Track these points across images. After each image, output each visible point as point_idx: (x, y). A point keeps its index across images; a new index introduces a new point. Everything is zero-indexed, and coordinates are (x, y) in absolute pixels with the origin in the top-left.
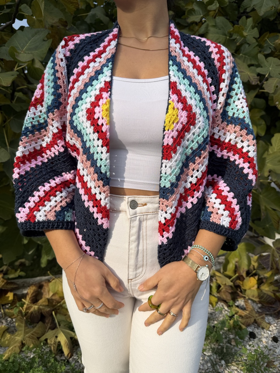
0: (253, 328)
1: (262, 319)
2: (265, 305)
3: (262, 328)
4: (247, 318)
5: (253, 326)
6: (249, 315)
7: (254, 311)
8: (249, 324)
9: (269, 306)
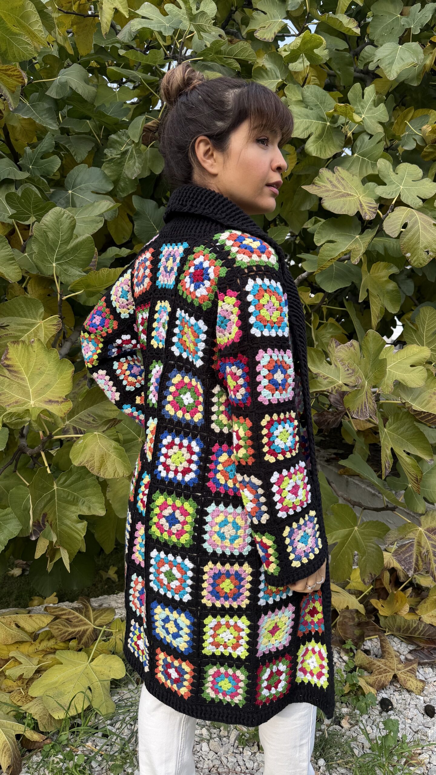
0: (392, 691)
1: (409, 674)
2: (422, 645)
3: (409, 691)
4: (380, 673)
5: (392, 688)
6: (385, 668)
7: (395, 659)
8: (383, 684)
9: (430, 647)
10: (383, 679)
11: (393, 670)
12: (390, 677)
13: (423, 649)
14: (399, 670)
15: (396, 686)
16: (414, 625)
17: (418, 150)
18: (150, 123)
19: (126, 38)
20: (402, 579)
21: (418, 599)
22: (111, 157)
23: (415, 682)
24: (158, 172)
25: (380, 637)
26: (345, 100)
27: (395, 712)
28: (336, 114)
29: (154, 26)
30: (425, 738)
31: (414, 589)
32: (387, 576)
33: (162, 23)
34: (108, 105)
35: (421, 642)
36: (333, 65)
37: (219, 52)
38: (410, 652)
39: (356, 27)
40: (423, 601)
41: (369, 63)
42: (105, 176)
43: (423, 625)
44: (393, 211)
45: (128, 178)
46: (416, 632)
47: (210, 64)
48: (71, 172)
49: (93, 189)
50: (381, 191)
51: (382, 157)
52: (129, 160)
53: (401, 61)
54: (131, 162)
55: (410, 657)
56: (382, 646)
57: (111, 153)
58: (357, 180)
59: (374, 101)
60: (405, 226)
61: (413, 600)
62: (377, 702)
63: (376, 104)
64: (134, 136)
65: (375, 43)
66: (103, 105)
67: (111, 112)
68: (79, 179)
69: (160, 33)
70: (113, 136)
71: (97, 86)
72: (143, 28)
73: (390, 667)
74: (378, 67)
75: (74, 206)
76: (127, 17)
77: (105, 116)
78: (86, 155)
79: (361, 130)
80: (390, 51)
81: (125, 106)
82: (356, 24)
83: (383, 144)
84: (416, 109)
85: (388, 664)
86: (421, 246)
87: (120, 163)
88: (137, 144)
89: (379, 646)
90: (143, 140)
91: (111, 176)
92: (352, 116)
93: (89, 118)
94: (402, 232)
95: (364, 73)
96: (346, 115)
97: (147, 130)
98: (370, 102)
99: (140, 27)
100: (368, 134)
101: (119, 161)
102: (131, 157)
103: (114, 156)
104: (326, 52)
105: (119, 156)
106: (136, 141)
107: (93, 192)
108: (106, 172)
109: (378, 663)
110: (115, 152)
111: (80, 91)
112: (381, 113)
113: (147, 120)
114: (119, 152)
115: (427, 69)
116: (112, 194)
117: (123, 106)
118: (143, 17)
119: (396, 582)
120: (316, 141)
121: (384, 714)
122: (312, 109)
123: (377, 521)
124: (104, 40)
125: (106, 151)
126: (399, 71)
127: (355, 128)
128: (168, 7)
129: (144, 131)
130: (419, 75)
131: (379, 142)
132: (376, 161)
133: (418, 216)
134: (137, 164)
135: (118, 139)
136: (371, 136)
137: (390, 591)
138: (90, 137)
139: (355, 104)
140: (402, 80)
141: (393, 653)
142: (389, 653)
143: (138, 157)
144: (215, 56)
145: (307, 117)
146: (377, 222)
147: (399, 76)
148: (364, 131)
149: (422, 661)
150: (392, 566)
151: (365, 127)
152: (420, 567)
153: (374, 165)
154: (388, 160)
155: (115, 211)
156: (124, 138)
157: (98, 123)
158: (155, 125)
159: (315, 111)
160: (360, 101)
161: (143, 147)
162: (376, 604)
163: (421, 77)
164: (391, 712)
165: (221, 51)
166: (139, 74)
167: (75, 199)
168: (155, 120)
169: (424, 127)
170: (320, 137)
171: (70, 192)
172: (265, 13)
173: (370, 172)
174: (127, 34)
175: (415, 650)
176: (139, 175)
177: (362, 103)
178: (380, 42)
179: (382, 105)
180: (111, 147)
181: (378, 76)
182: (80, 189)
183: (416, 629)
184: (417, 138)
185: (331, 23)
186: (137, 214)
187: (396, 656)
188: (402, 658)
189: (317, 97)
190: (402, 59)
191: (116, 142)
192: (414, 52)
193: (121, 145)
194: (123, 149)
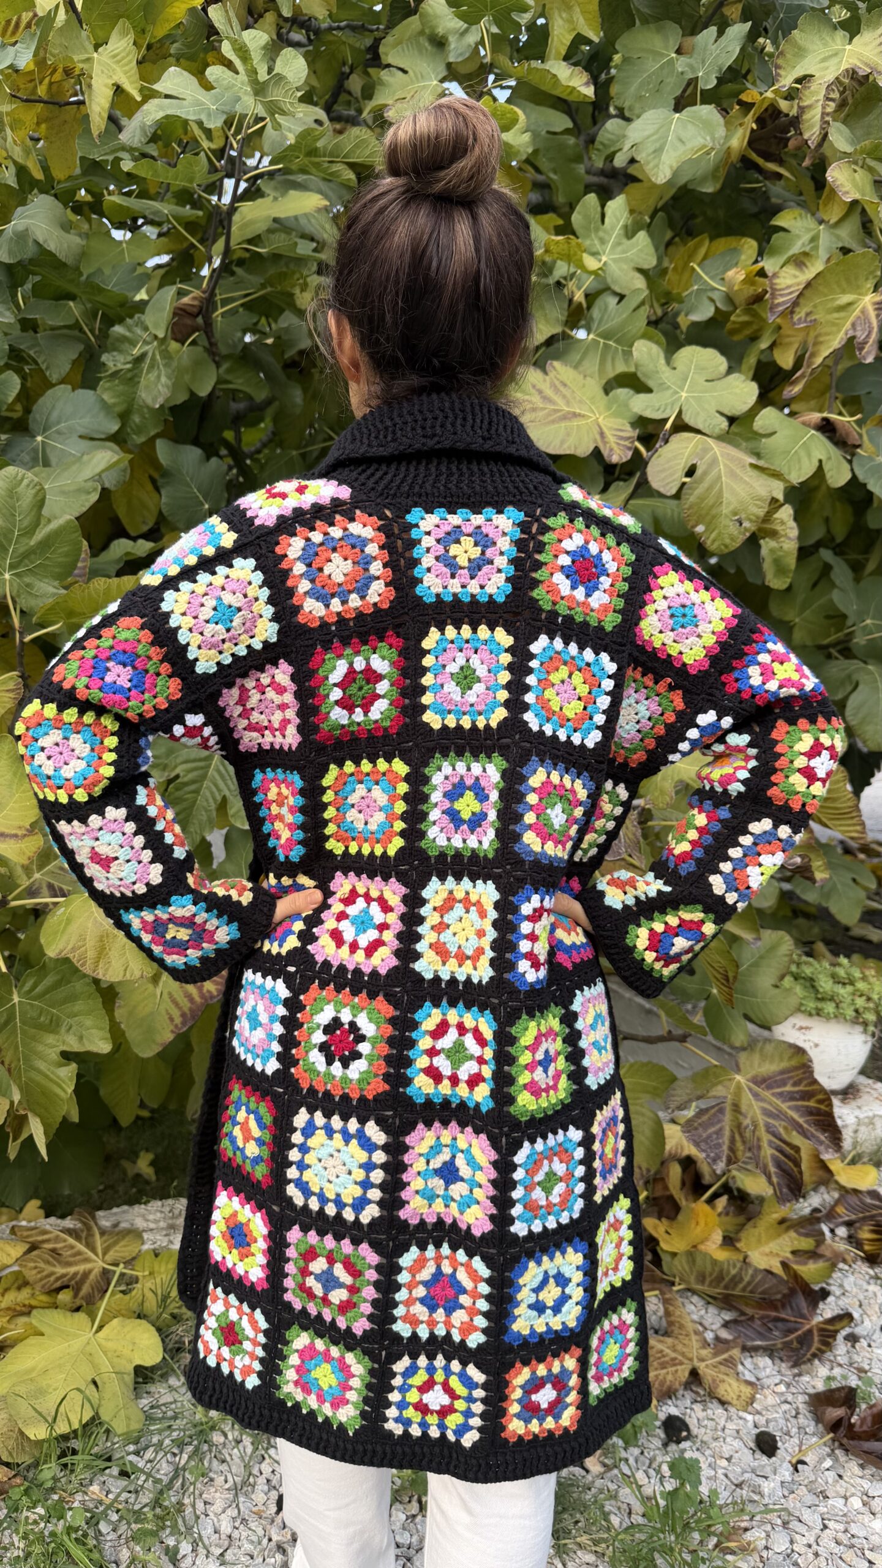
0: (688, 1403)
1: (722, 1368)
2: (749, 1311)
3: (723, 1403)
4: (663, 1366)
5: (689, 1395)
6: (673, 1355)
7: (694, 1338)
8: (669, 1388)
9: (768, 1316)
10: (670, 1377)
11: (691, 1360)
12: (684, 1373)
13: (752, 1318)
14: (702, 1360)
15: (697, 1393)
16: (733, 1272)
17: (718, 320)
18: (186, 300)
19: (136, 139)
20: (707, 1179)
21: (741, 1219)
22: (114, 369)
23: (735, 1384)
24: (204, 391)
25: (662, 1293)
26: (566, 229)
27: (694, 1443)
28: (548, 259)
29: (185, 111)
30: (756, 1498)
31: (732, 1198)
32: (675, 1172)
33: (203, 104)
34: (107, 271)
35: (747, 1305)
36: (543, 163)
37: (313, 152)
38: (726, 1325)
39: (587, 84)
40: (751, 1223)
41: (614, 153)
42: (105, 406)
43: (750, 1272)
44: (667, 441)
45: (148, 407)
46: (736, 1285)
47: (300, 178)
48: (41, 401)
49: (82, 431)
50: (642, 405)
51: (645, 336)
52: (148, 372)
53: (679, 144)
54: (152, 376)
55: (725, 1334)
56: (667, 1313)
57: (114, 361)
58: (594, 386)
59: (626, 227)
60: (691, 472)
61: (731, 1221)
62: (658, 1423)
63: (630, 233)
64: (156, 326)
65: (627, 114)
66: (99, 271)
67: (113, 283)
68: (55, 415)
69: (200, 124)
70: (118, 329)
71: (86, 236)
72: (167, 117)
73: (683, 1354)
74: (633, 161)
75: (46, 464)
76: (139, 99)
77: (100, 290)
78: (67, 367)
79: (601, 287)
80: (656, 126)
81: (140, 270)
82: (585, 77)
83: (645, 311)
84: (712, 239)
85: (680, 1347)
86: (725, 510)
87: (131, 379)
88: (163, 341)
89: (661, 1312)
90: (173, 331)
91: (115, 405)
92: (581, 260)
93: (72, 297)
94: (684, 484)
95: (606, 176)
96: (568, 258)
97: (180, 312)
98: (618, 230)
99: (161, 115)
100: (615, 294)
101: (129, 375)
102: (152, 366)
103: (120, 366)
104: (527, 137)
105: (129, 366)
106: (161, 335)
107: (81, 437)
108: (105, 397)
109: (660, 1346)
110: (121, 358)
111: (52, 246)
112: (641, 250)
113: (181, 293)
114: (129, 358)
115: (734, 157)
116: (118, 439)
117: (135, 270)
118: (167, 96)
119: (696, 1185)
121: (673, 1447)
123: (649, 1063)
124: (95, 145)
125: (104, 358)
126: (675, 165)
127: (588, 282)
128: (214, 72)
129: (175, 314)
130: (716, 169)
131: (638, 307)
132: (631, 346)
133: (718, 449)
134: (163, 379)
135: (128, 334)
136: (622, 297)
137: (683, 1203)
138: (76, 333)
139: (588, 236)
140: (681, 181)
141: (690, 1326)
142: (681, 1327)
143: (165, 365)
144: (306, 161)
146: (636, 466)
147: (676, 174)
148: (607, 289)
149: (749, 1344)
150: (686, 1153)
151: (609, 280)
152: (740, 1154)
153: (628, 354)
154: (657, 343)
155: (124, 471)
156: (139, 331)
157: (89, 306)
158: (196, 303)
160: (597, 230)
161: (174, 345)
162: (655, 1227)
163: (722, 174)
164: (685, 1445)
165: (316, 149)
166: (165, 208)
167: (48, 451)
168: (197, 293)
169: (730, 274)
171: (39, 439)
172: (405, 72)
173: (621, 368)
174: (138, 132)
175: (735, 1321)
176: (167, 400)
177: (601, 234)
178: (637, 111)
179: (642, 236)
180: (115, 349)
181: (635, 179)
182: (58, 432)
183: (736, 1280)
184: (716, 296)
185: (534, 79)
186: (165, 473)
187: (696, 1333)
188: (709, 1336)
190: (681, 140)
191: (123, 339)
192: (706, 125)
193: (134, 344)
194: (136, 351)
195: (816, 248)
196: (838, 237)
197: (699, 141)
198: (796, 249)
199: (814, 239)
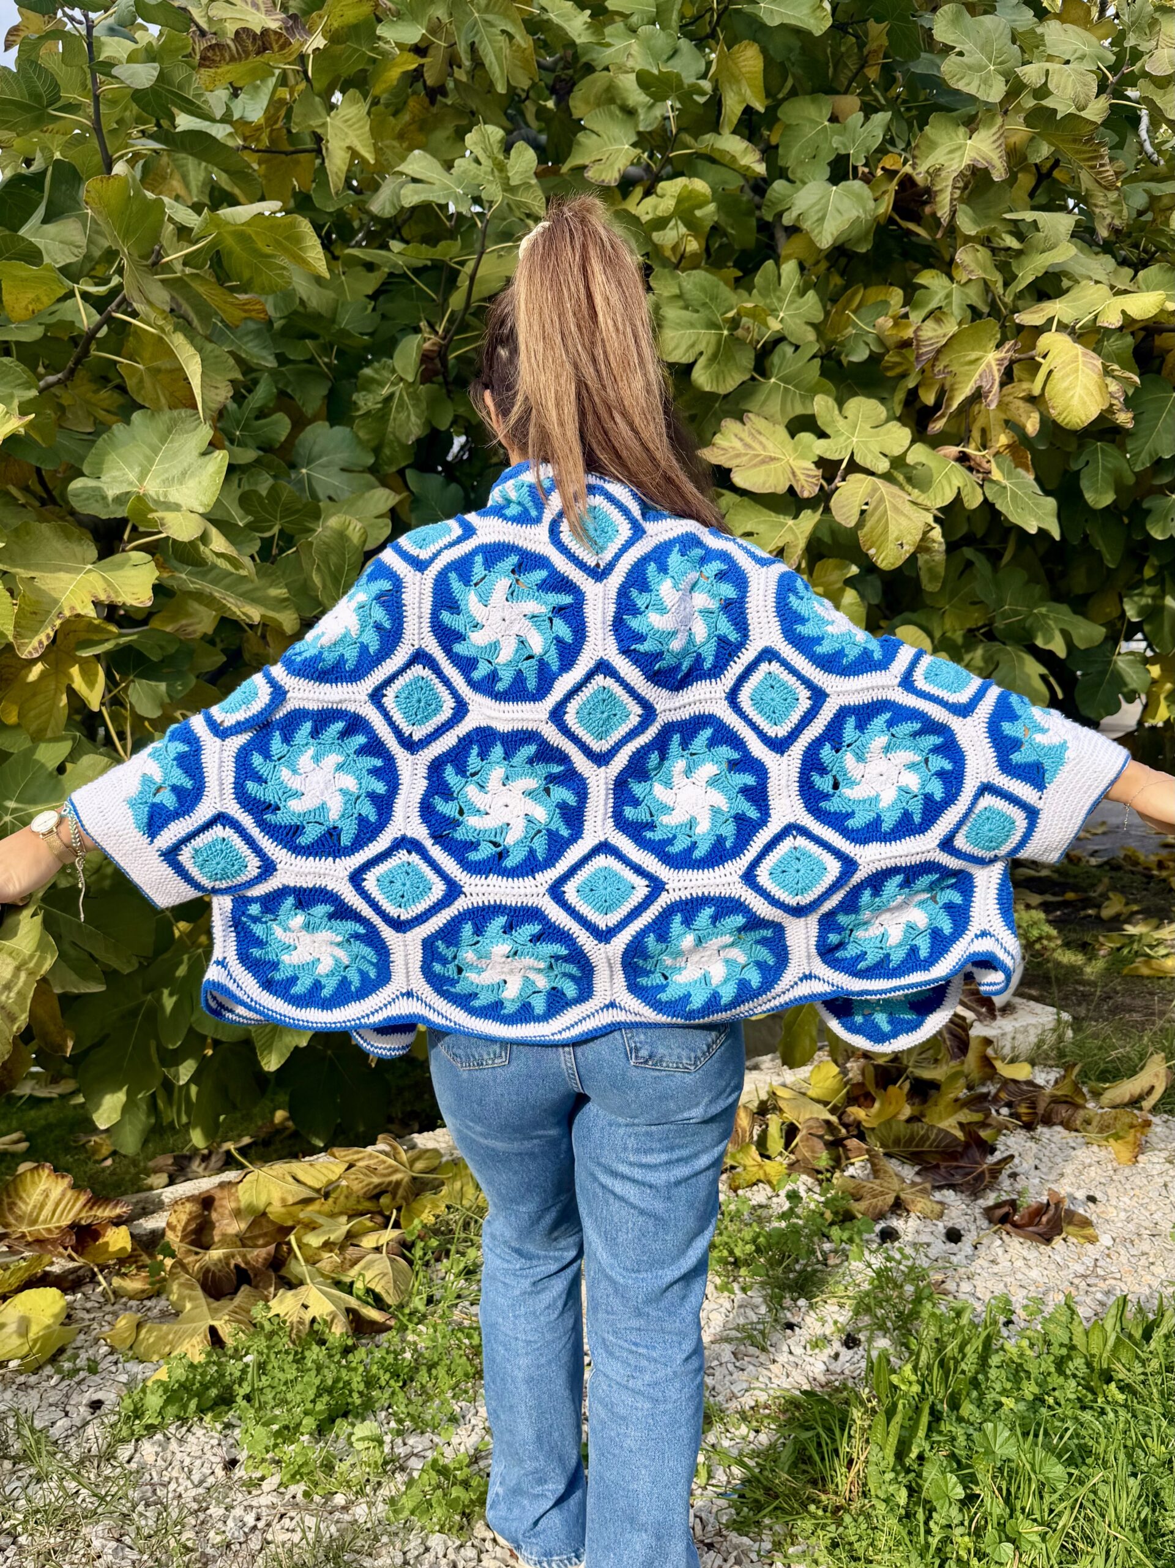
6: (881, 1188)
9: (950, 1165)
11: (894, 1190)
12: (890, 1201)
14: (903, 1189)
16: (922, 1133)
17: (871, 362)
22: (365, 408)
24: (443, 426)
28: (737, 317)
35: (932, 1158)
38: (918, 1173)
39: (758, 162)
40: (932, 1105)
41: (782, 212)
42: (360, 442)
43: (934, 1135)
44: (844, 480)
45: (401, 444)
46: (924, 1143)
48: (304, 437)
49: (342, 464)
50: (822, 448)
52: (398, 413)
53: (837, 214)
54: (402, 415)
55: (918, 1180)
57: (366, 402)
58: (781, 429)
59: (798, 287)
63: (802, 292)
64: (405, 370)
65: (791, 176)
68: (316, 449)
70: (366, 371)
72: (425, 202)
73: (888, 1187)
75: (313, 495)
76: (372, 161)
78: (319, 403)
79: (778, 338)
80: (817, 197)
82: (757, 156)
83: (818, 362)
84: (866, 287)
86: (891, 537)
87: (381, 418)
88: (412, 384)
89: (869, 1169)
90: (423, 378)
91: (369, 440)
92: (765, 320)
93: (311, 337)
96: (754, 316)
97: (426, 358)
98: (792, 290)
99: (417, 199)
100: (791, 344)
101: (380, 414)
102: (400, 406)
103: (371, 406)
104: (712, 209)
105: (379, 406)
107: (342, 469)
108: (360, 433)
109: (870, 1185)
110: (372, 398)
112: (811, 307)
114: (380, 399)
116: (378, 473)
118: (414, 179)
120: (708, 366)
122: (697, 311)
124: (331, 199)
125: (355, 397)
126: (836, 234)
127: (768, 335)
129: (421, 358)
131: (812, 357)
133: (884, 487)
134: (413, 418)
135: (376, 376)
136: (797, 348)
139: (767, 295)
140: (841, 245)
141: (892, 1175)
142: (886, 1172)
143: (415, 407)
145: (692, 325)
147: (836, 240)
148: (784, 340)
149: (938, 1183)
151: (786, 333)
153: (805, 398)
156: (386, 374)
158: (435, 349)
159: (704, 314)
160: (775, 290)
161: (421, 388)
162: (857, 1113)
163: (872, 236)
166: (399, 260)
167: (314, 483)
168: (435, 339)
169: (881, 320)
170: (714, 358)
171: (304, 471)
172: (599, 135)
173: (798, 410)
175: (924, 1170)
176: (417, 436)
177: (778, 293)
178: (799, 175)
179: (811, 294)
180: (364, 389)
182: (321, 465)
183: (923, 1140)
184: (870, 339)
185: (716, 156)
188: (906, 1179)
189: (704, 290)
190: (839, 211)
191: (372, 380)
192: (859, 198)
193: (382, 385)
194: (385, 391)
195: (950, 304)
196: (967, 295)
197: (854, 214)
198: (933, 305)
199: (949, 296)
